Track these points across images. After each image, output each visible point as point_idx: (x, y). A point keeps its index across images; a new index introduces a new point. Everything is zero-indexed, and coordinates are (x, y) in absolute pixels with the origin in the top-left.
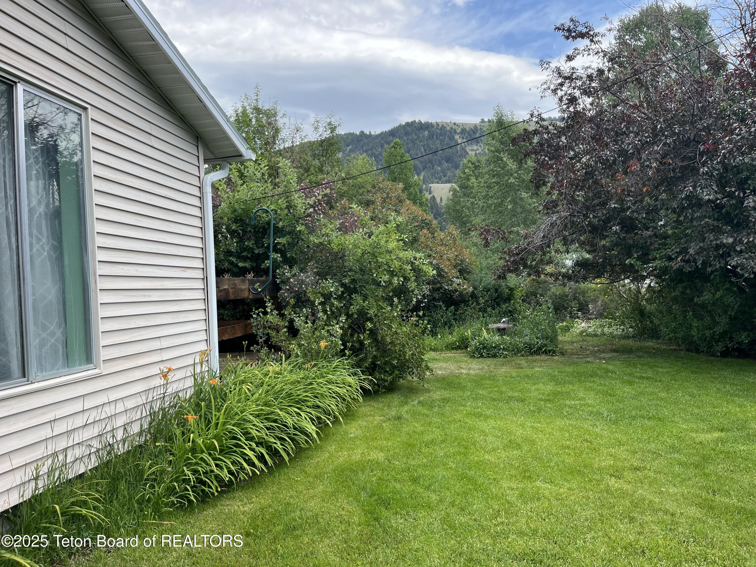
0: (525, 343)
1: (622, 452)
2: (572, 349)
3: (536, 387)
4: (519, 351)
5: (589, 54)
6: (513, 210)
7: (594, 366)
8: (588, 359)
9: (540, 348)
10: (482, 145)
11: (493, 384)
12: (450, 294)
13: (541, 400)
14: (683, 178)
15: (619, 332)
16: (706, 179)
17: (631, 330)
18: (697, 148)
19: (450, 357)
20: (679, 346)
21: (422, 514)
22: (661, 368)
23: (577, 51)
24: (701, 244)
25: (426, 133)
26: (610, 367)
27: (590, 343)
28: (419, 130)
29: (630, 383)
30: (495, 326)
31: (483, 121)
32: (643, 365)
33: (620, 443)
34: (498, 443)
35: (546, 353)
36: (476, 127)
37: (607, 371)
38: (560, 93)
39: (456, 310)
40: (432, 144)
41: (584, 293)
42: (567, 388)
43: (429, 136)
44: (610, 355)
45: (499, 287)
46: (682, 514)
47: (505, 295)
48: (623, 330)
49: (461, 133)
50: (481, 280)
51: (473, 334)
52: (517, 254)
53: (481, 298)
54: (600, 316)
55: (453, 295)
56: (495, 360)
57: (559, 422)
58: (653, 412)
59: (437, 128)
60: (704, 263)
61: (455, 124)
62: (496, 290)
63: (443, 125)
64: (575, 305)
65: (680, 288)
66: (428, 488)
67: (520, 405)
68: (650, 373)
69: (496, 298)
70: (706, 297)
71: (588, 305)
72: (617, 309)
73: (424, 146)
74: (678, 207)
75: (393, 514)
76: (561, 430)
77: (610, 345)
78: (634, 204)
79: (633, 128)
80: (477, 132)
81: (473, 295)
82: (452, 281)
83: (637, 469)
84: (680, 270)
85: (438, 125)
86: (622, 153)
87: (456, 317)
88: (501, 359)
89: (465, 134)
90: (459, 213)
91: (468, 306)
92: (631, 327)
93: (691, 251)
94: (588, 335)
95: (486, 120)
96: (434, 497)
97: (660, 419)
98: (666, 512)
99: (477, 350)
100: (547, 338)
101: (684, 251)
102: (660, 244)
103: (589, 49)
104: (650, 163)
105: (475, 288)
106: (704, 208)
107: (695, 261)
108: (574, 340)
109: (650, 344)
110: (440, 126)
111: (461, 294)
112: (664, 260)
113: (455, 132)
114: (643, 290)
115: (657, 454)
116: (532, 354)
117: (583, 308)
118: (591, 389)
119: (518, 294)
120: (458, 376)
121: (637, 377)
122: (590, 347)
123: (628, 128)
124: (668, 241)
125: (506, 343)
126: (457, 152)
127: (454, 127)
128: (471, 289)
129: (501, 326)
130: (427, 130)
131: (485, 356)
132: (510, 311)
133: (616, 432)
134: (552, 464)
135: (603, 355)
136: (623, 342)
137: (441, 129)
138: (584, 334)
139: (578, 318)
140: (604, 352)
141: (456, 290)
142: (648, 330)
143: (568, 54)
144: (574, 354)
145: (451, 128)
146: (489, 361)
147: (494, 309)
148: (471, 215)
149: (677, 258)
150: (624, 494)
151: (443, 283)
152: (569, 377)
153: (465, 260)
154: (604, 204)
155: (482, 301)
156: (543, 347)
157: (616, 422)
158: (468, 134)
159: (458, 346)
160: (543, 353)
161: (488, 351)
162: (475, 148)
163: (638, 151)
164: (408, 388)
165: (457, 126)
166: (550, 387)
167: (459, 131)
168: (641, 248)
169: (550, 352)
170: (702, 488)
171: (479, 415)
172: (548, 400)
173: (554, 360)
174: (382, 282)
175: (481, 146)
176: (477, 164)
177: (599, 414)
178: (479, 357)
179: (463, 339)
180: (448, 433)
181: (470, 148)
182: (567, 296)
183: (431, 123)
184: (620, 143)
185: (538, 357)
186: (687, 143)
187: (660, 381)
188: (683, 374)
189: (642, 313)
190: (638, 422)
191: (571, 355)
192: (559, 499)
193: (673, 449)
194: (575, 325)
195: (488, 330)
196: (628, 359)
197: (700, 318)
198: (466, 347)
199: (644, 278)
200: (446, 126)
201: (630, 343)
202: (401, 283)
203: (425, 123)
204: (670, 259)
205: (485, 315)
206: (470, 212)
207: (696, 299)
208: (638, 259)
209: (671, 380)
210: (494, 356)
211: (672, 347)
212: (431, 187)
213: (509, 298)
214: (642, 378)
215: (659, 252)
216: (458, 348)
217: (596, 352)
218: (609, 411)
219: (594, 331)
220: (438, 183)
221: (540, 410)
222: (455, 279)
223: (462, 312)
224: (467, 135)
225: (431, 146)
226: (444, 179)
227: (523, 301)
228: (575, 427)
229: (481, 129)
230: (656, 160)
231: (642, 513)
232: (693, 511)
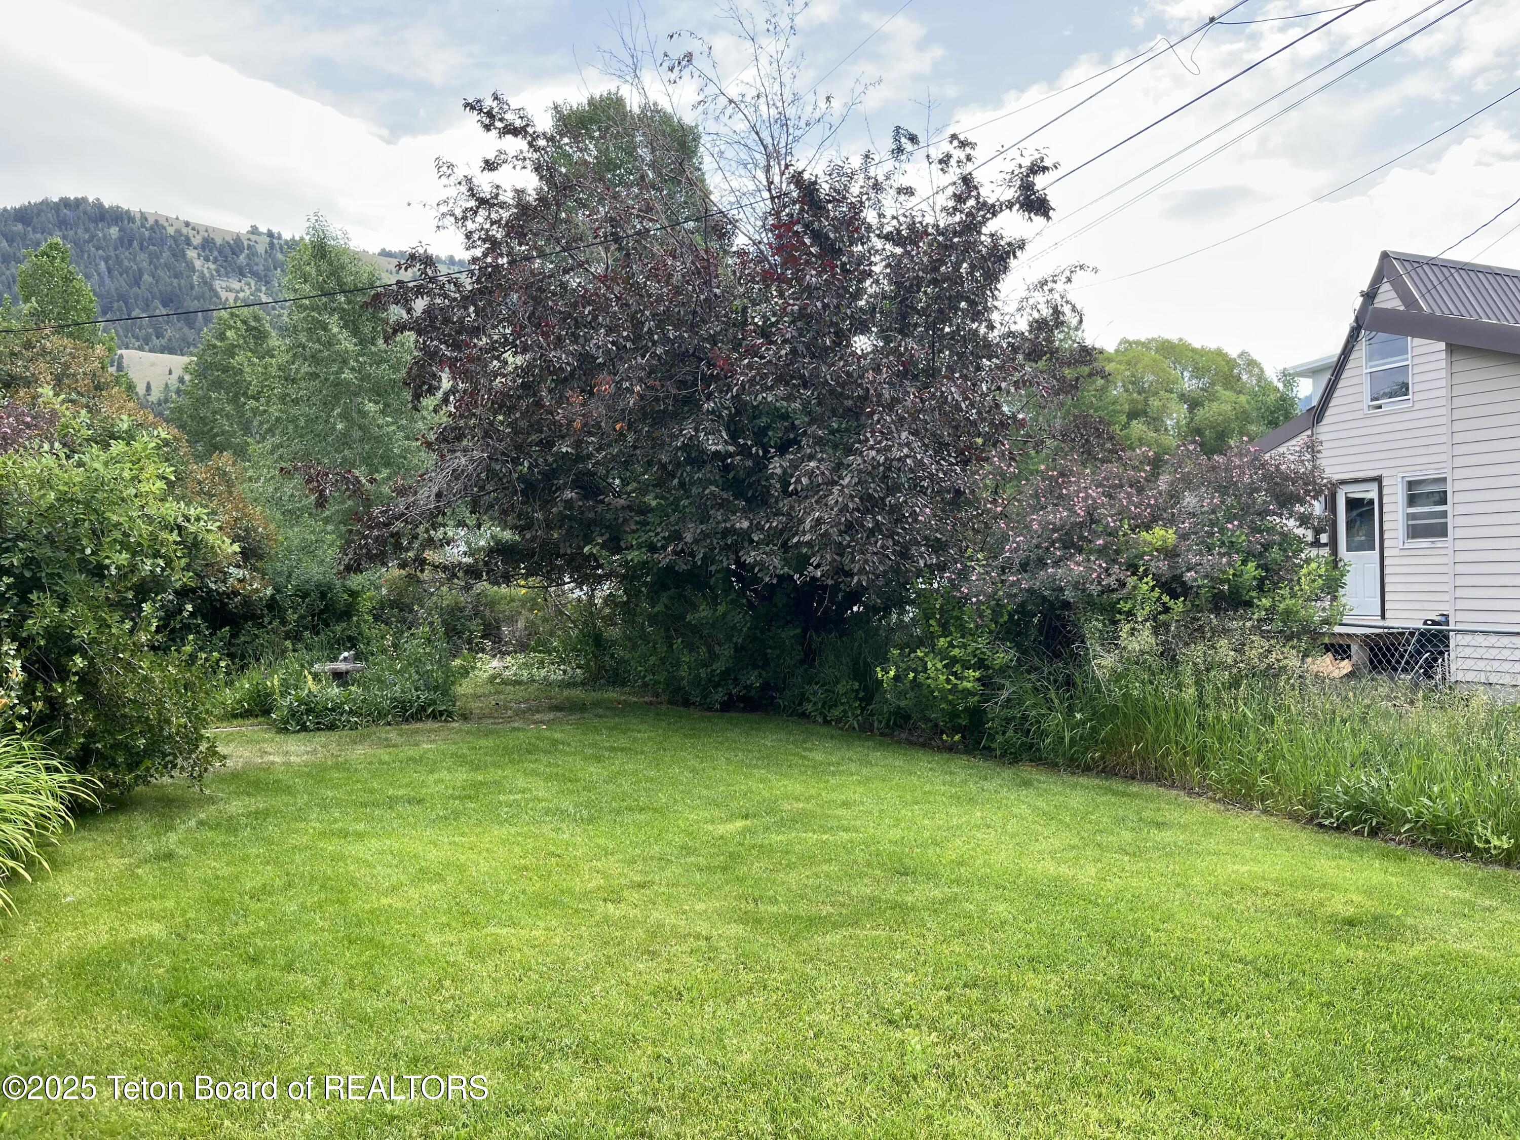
0: (394, 699)
1: (612, 865)
2: (481, 708)
3: (436, 776)
4: (382, 715)
5: (524, 168)
6: (345, 434)
7: (529, 734)
8: (516, 725)
9: (423, 709)
10: (253, 283)
11: (349, 778)
12: (221, 601)
13: (452, 797)
14: (677, 417)
15: (559, 675)
16: (713, 420)
17: (578, 671)
18: (698, 367)
19: (232, 734)
20: (657, 695)
21: (293, 1011)
22: (639, 732)
23: (503, 156)
24: (704, 527)
25: (114, 231)
26: (558, 736)
27: (511, 696)
28: (96, 222)
29: (598, 759)
30: (329, 666)
31: (254, 230)
32: (611, 729)
33: (607, 853)
34: (398, 876)
35: (435, 717)
36: (238, 239)
37: (555, 742)
38: (470, 226)
39: (234, 635)
40: (129, 260)
41: (492, 604)
42: (495, 774)
43: (121, 239)
44: (551, 716)
45: (330, 588)
46: (720, 936)
47: (341, 606)
48: (565, 672)
49: (203, 247)
50: (290, 576)
51: (284, 683)
52: (387, 525)
53: (290, 611)
54: (523, 647)
55: (227, 604)
56: (335, 736)
57: (497, 832)
58: (643, 801)
59: (143, 226)
60: (705, 558)
61: (187, 224)
62: (323, 596)
63: (157, 221)
64: (476, 626)
65: (664, 598)
66: (289, 967)
67: (417, 809)
68: (623, 741)
69: (322, 612)
70: (704, 614)
71: (499, 628)
72: (552, 634)
73: (106, 260)
74: (670, 462)
75: (236, 1021)
76: (504, 842)
77: (546, 698)
78: (598, 450)
79: (604, 319)
80: (242, 252)
81: (272, 605)
82: (225, 573)
83: (641, 886)
84: (670, 568)
85: (146, 220)
86: (585, 359)
87: (233, 650)
88: (345, 733)
89: (211, 251)
90: (205, 425)
91: (261, 626)
92: (579, 667)
93: (688, 537)
94: (505, 682)
95: (263, 229)
96: (308, 982)
97: (656, 810)
98: (698, 937)
99: (293, 715)
100: (436, 689)
101: (677, 536)
102: (637, 523)
103: (525, 159)
104: (631, 385)
105: (277, 590)
106: (708, 467)
107: (692, 555)
108: (480, 691)
109: (612, 694)
110: (151, 221)
111: (247, 602)
112: (643, 550)
113: (188, 242)
114: (598, 601)
115: (664, 861)
116: (407, 720)
117: (491, 632)
118: (535, 773)
119: (365, 604)
120: (268, 768)
121: (607, 749)
122: (512, 704)
123: (595, 318)
124: (651, 518)
125: (354, 701)
126: (192, 288)
127: (185, 231)
128: (269, 591)
129: (341, 666)
130: (117, 224)
131: (312, 727)
132: (350, 639)
133: (595, 836)
134: (506, 898)
135: (538, 716)
136: (566, 693)
137: (152, 228)
138: (498, 680)
139: (483, 651)
140: (538, 712)
141: (236, 593)
142: (606, 671)
143: (488, 157)
144: (484, 716)
145: (178, 231)
146: (321, 738)
147: (317, 634)
148: (235, 432)
149: (664, 548)
150: (633, 923)
151: (208, 576)
152: (491, 756)
153: (255, 531)
154: (546, 445)
155: (292, 616)
156: (429, 705)
157: (590, 820)
158: (220, 253)
159: (246, 711)
160: (428, 717)
161: (317, 717)
162: (236, 285)
163: (612, 361)
164: (158, 799)
165: (193, 229)
166: (462, 776)
167: (197, 240)
168: (607, 527)
169: (441, 715)
170: (739, 897)
171: (344, 834)
172: (465, 797)
173: (453, 728)
174: (113, 568)
175: (249, 284)
176: (253, 324)
177: (562, 813)
178: (298, 731)
179: (259, 696)
180: (292, 869)
181: (224, 285)
182: (461, 610)
183: (128, 212)
184: (582, 340)
185: (419, 725)
186: (682, 357)
187: (642, 753)
188: (675, 739)
189: (598, 640)
190: (628, 818)
191: (480, 718)
192: (536, 946)
193: (686, 850)
194: (479, 665)
195: (316, 676)
196: (582, 721)
197: (691, 647)
198: (267, 712)
199: (599, 580)
200: (166, 224)
201: (577, 693)
202: (158, 570)
203: (111, 208)
204: (653, 549)
205: (299, 646)
206: (231, 425)
207: (689, 617)
208: (603, 546)
209: (658, 749)
210: (332, 727)
211: (646, 699)
212: (121, 356)
213: (347, 614)
214: (612, 749)
215: (636, 536)
216: (246, 714)
217: (524, 712)
218: (576, 806)
219: (515, 674)
220: (140, 348)
221: (457, 815)
222: (232, 570)
223: (248, 639)
224: (216, 253)
225: (126, 263)
226: (156, 342)
227: (376, 618)
228: (526, 836)
229: (249, 247)
230: (641, 380)
231: (666, 943)
232: (735, 930)
